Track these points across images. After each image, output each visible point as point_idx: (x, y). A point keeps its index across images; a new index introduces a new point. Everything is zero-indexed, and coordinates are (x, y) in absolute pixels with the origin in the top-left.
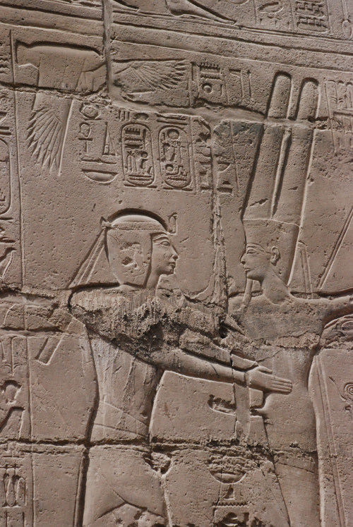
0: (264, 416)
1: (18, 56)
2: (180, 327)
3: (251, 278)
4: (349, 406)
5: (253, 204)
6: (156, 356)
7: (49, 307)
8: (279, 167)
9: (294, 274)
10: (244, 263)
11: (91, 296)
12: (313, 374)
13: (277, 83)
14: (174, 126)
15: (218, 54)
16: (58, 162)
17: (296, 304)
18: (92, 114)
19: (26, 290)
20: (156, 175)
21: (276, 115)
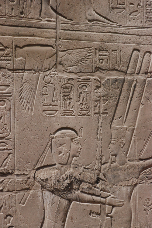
0: (111, 217)
1: (16, 54)
2: (80, 182)
3: (112, 155)
4: (146, 209)
5: (116, 119)
6: (70, 196)
7: (26, 179)
8: (129, 99)
9: (130, 151)
10: (109, 148)
11: (44, 172)
12: (133, 196)
13: (133, 55)
14: (85, 83)
15: (107, 42)
16: (32, 108)
17: (129, 166)
18: (48, 81)
19: (16, 172)
20: (75, 109)
21: (131, 73)
